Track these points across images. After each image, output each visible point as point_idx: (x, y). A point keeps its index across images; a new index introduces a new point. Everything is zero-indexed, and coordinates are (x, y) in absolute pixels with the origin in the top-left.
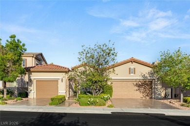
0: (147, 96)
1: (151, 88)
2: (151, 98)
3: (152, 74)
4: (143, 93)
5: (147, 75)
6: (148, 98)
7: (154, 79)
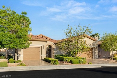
0: (91, 57)
1: (93, 52)
2: (92, 58)
3: (94, 44)
4: (89, 55)
5: (91, 45)
6: (91, 58)
7: (95, 47)
